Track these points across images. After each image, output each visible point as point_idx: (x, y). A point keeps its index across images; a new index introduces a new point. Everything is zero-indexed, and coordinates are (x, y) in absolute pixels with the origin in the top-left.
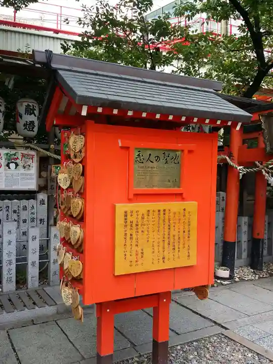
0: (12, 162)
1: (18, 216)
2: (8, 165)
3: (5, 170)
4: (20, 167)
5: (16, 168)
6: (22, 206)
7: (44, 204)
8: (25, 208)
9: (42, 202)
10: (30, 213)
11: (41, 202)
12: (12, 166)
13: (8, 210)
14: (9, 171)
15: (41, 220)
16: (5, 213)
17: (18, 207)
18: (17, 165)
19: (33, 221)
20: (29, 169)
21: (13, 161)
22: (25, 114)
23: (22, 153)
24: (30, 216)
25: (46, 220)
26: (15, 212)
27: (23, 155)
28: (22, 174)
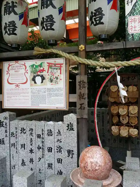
0: (38, 75)
1: (43, 142)
2: (34, 79)
3: (31, 85)
4: (47, 81)
5: (42, 82)
6: (46, 129)
7: (72, 129)
8: (50, 133)
9: (70, 127)
10: (56, 140)
11: (68, 126)
12: (38, 79)
13: (31, 134)
14: (35, 87)
15: (69, 152)
16: (29, 137)
17: (43, 131)
18: (43, 78)
19: (60, 151)
20: (56, 82)
21: (39, 73)
22: (42, 9)
23: (48, 63)
24: (57, 144)
25: (75, 152)
26: (39, 136)
27: (50, 66)
28: (49, 90)
